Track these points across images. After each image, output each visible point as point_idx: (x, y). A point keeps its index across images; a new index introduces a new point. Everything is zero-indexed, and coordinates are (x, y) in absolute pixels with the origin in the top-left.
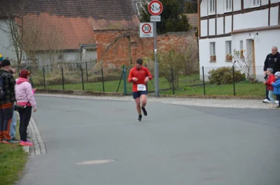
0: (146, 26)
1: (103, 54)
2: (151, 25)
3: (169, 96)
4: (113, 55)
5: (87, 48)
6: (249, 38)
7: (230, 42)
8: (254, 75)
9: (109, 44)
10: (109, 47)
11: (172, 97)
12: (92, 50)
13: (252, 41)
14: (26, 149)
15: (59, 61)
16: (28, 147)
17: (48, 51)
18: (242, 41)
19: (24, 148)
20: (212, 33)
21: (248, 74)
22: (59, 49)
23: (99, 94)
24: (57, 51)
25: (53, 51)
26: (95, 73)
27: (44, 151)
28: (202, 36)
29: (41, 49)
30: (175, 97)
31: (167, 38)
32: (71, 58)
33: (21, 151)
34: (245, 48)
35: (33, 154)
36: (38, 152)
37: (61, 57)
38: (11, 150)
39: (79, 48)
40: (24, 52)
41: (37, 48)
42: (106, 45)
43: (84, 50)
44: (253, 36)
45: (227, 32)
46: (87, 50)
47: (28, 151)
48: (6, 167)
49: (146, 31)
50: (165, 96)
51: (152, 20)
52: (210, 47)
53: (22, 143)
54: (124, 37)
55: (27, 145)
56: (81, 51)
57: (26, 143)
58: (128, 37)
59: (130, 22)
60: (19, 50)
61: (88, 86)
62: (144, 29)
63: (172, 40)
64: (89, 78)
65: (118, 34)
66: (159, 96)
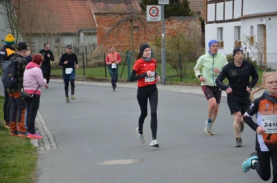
0: (154, 9)
1: (103, 38)
2: (159, 7)
3: (177, 84)
4: (114, 39)
5: (84, 31)
6: (261, 23)
7: (238, 28)
8: (265, 62)
9: (111, 28)
10: (110, 31)
11: (179, 84)
12: (90, 34)
13: (264, 26)
14: (35, 142)
15: (57, 44)
16: (36, 140)
17: (44, 34)
18: (252, 27)
19: (32, 141)
20: (220, 18)
21: (261, 62)
22: (56, 32)
23: (101, 80)
24: (54, 35)
25: (50, 34)
26: (96, 58)
27: (54, 145)
28: (209, 20)
29: (37, 32)
30: (183, 85)
31: (170, 23)
32: (68, 41)
33: (29, 145)
34: (255, 33)
35: (42, 148)
36: (48, 147)
37: (58, 41)
38: (18, 144)
39: (77, 32)
40: (20, 34)
41: (33, 32)
42: (107, 29)
43: (82, 34)
44: (264, 21)
45: (236, 17)
46: (85, 34)
47: (36, 145)
48: (15, 166)
49: (154, 14)
50: (172, 84)
51: (159, 3)
52: (218, 32)
53: (29, 135)
54: (127, 21)
55: (35, 138)
56: (79, 35)
57: (34, 135)
58: (131, 21)
59: (129, 6)
60: (15, 33)
61: (88, 71)
62: (151, 12)
63: (175, 24)
64: (89, 63)
65: (119, 18)
66: (165, 84)
